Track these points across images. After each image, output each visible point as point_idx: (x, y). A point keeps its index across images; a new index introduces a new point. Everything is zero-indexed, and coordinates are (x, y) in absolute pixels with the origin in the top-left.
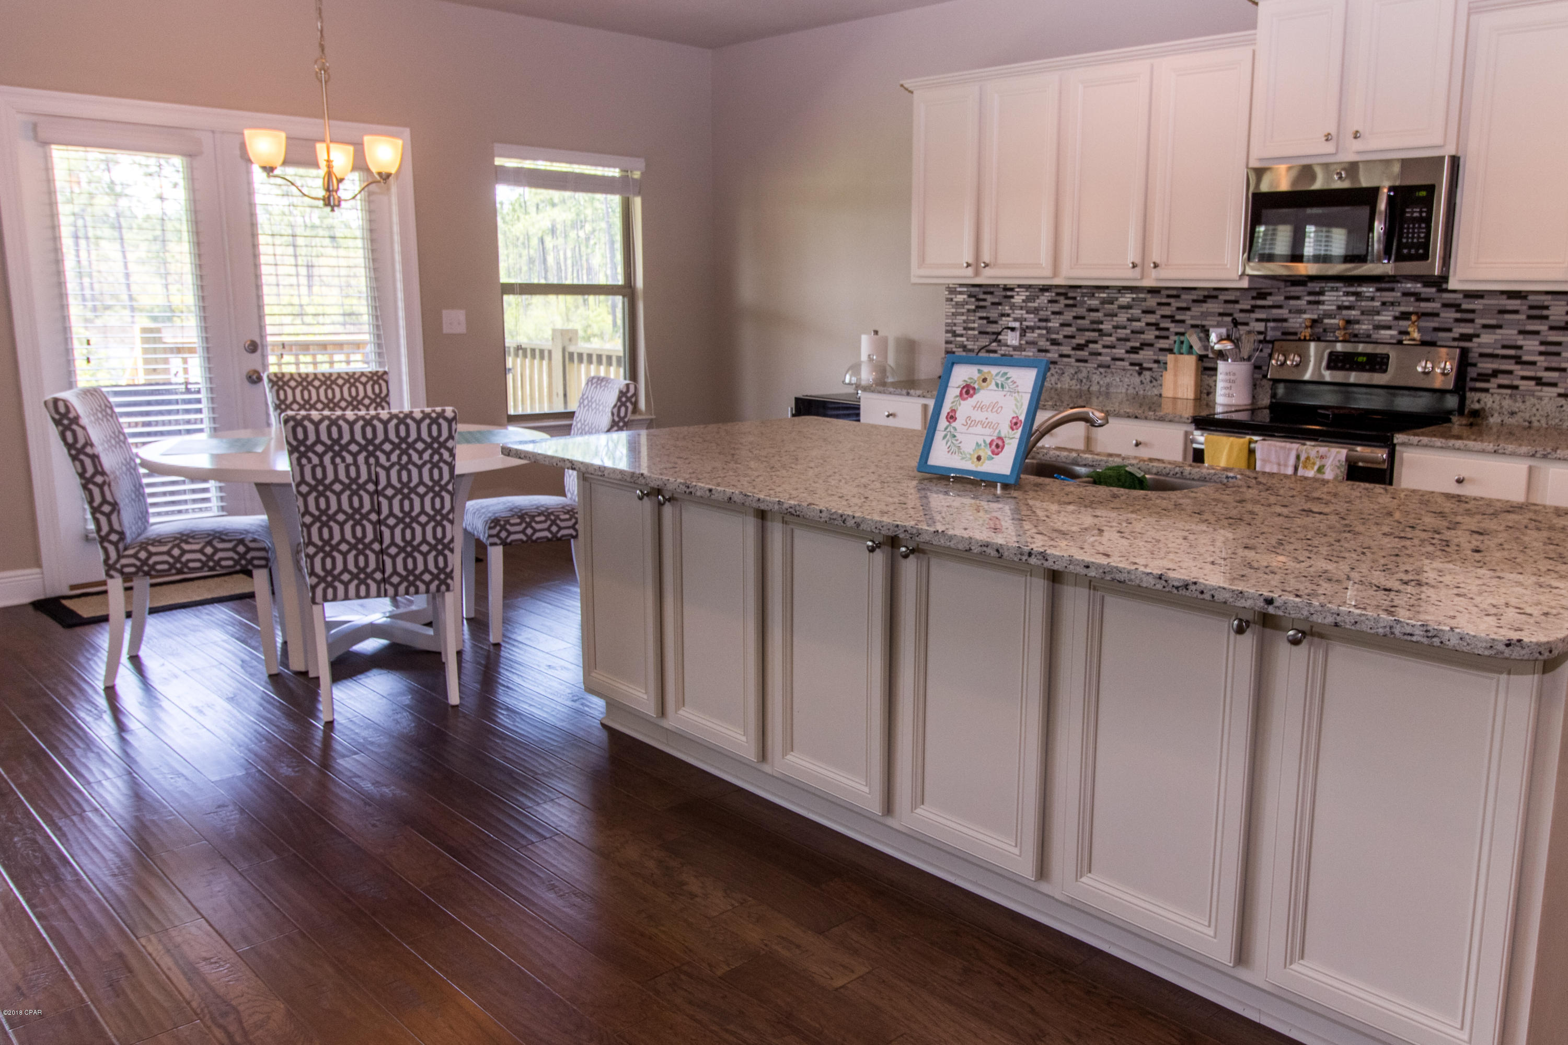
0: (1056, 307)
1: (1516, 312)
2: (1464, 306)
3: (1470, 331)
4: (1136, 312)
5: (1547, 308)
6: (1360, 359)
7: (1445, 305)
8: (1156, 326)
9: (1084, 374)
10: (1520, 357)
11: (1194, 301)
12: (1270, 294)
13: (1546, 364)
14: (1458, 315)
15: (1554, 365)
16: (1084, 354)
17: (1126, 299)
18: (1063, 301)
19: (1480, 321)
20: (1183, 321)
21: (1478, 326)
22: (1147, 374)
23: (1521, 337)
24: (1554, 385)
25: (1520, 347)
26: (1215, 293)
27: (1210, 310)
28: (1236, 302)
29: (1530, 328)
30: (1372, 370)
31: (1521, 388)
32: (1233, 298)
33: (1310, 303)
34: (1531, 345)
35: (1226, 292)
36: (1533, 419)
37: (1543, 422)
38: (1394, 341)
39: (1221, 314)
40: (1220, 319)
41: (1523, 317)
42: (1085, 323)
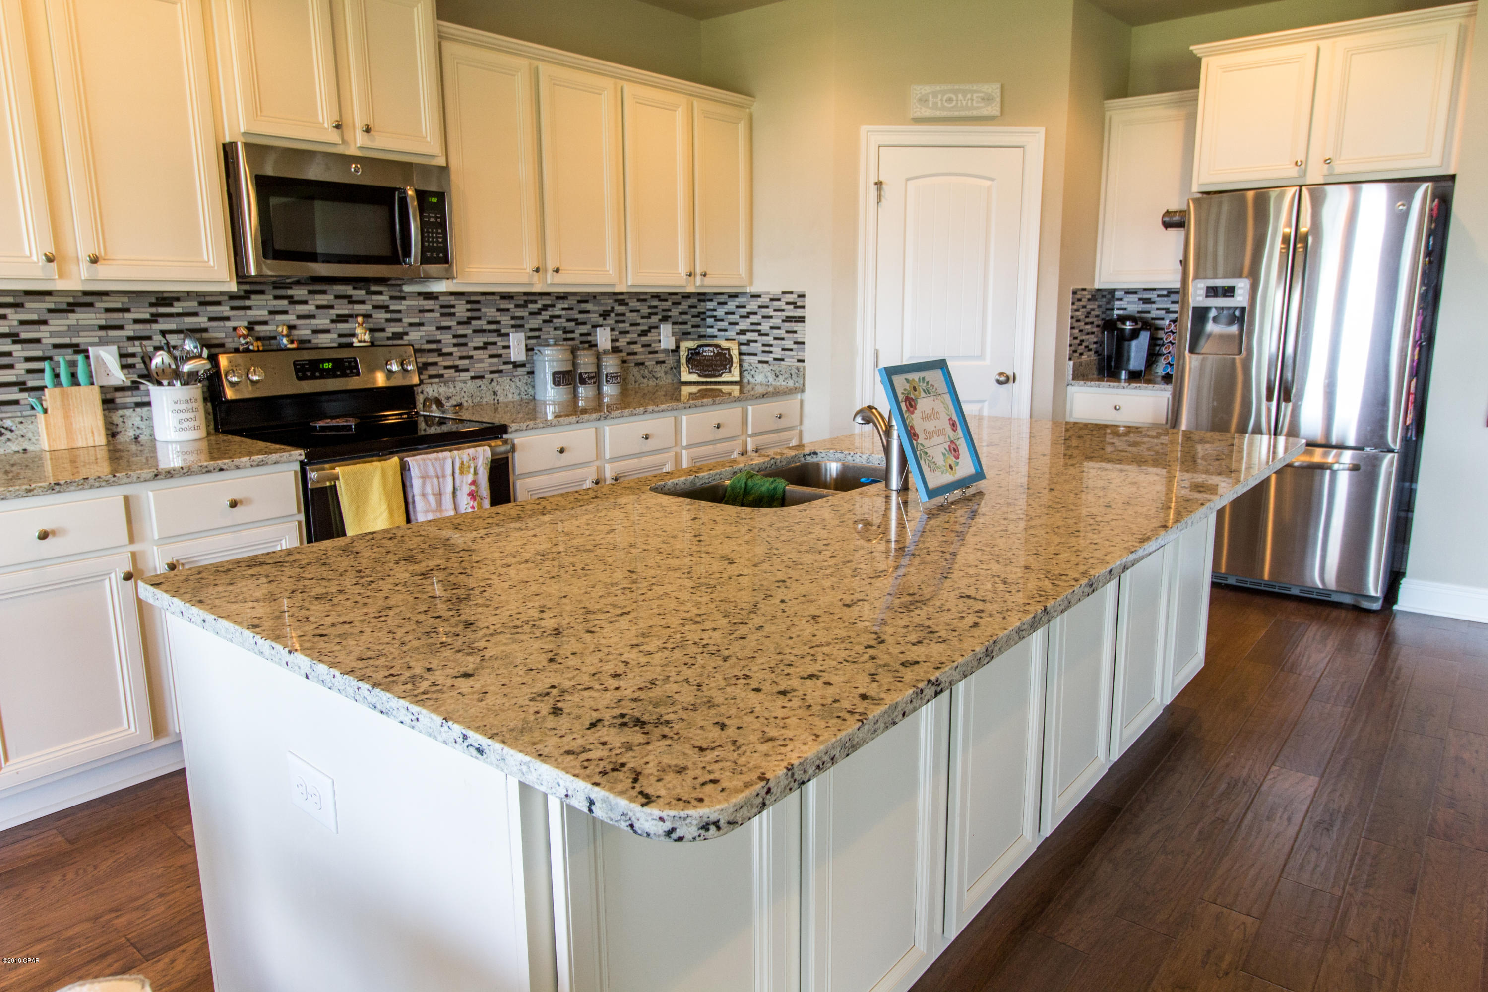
1: (432, 311)
2: (392, 307)
3: (400, 330)
5: (453, 306)
6: (327, 365)
7: (375, 307)
10: (441, 350)
11: (50, 311)
12: (178, 299)
13: (459, 354)
14: (388, 316)
15: (464, 354)
19: (406, 321)
20: (38, 341)
21: (406, 325)
23: (439, 332)
24: (467, 370)
25: (439, 341)
26: (88, 299)
27: (81, 323)
28: (128, 310)
29: (444, 324)
30: (344, 375)
31: (446, 376)
32: (119, 305)
33: (233, 308)
34: (446, 338)
35: (105, 298)
36: (463, 401)
37: (470, 402)
38: (335, 345)
39: (102, 328)
40: (103, 333)
41: (438, 315)
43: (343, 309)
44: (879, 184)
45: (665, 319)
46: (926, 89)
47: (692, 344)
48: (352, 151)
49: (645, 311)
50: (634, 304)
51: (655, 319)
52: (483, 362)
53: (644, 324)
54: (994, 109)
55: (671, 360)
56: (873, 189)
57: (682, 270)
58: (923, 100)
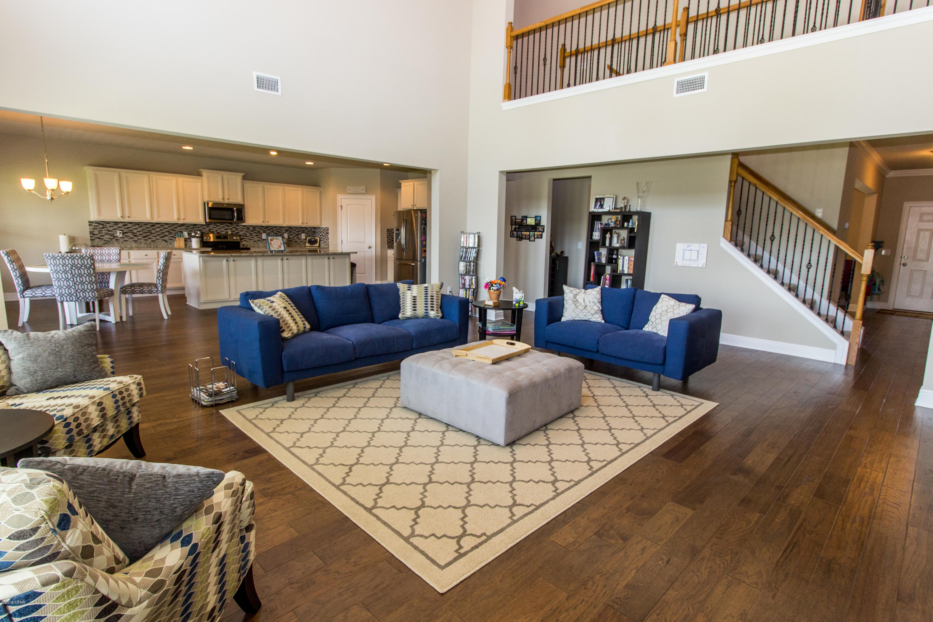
0: (135, 227)
3: (237, 232)
4: (162, 228)
6: (223, 237)
7: (233, 228)
8: (168, 231)
9: (148, 243)
10: (246, 236)
12: (196, 225)
13: (250, 237)
14: (235, 229)
15: (252, 237)
16: (147, 238)
17: (158, 226)
18: (137, 226)
19: (239, 230)
20: (176, 231)
22: (168, 243)
24: (252, 240)
25: (246, 234)
26: (183, 225)
27: (182, 228)
28: (189, 227)
30: (225, 239)
31: (247, 241)
33: (205, 227)
34: (248, 234)
38: (225, 234)
40: (185, 230)
42: (146, 231)
43: (226, 227)
44: (341, 206)
45: (303, 232)
46: (350, 187)
47: (309, 238)
48: (225, 202)
49: (297, 230)
50: (294, 229)
51: (300, 232)
52: (256, 238)
53: (297, 233)
54: (364, 192)
55: (304, 241)
56: (340, 208)
57: (301, 222)
58: (349, 190)
